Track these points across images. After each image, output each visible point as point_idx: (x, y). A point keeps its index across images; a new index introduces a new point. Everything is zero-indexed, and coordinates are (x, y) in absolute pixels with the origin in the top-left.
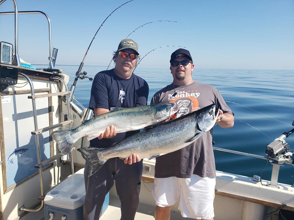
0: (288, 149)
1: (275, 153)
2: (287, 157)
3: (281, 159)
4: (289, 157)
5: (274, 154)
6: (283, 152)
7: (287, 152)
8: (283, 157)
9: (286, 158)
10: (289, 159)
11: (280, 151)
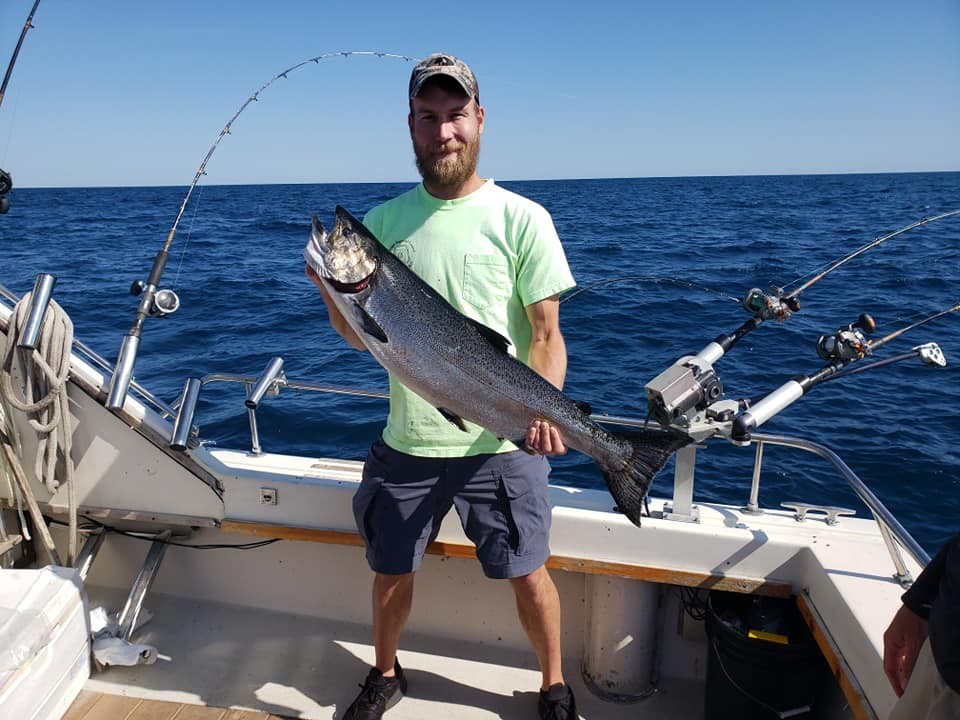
0: (716, 391)
1: (669, 408)
2: (719, 418)
3: (698, 425)
4: (726, 418)
5: (665, 413)
6: (700, 403)
7: (713, 401)
8: (707, 416)
9: (716, 420)
10: (727, 423)
11: (688, 399)
